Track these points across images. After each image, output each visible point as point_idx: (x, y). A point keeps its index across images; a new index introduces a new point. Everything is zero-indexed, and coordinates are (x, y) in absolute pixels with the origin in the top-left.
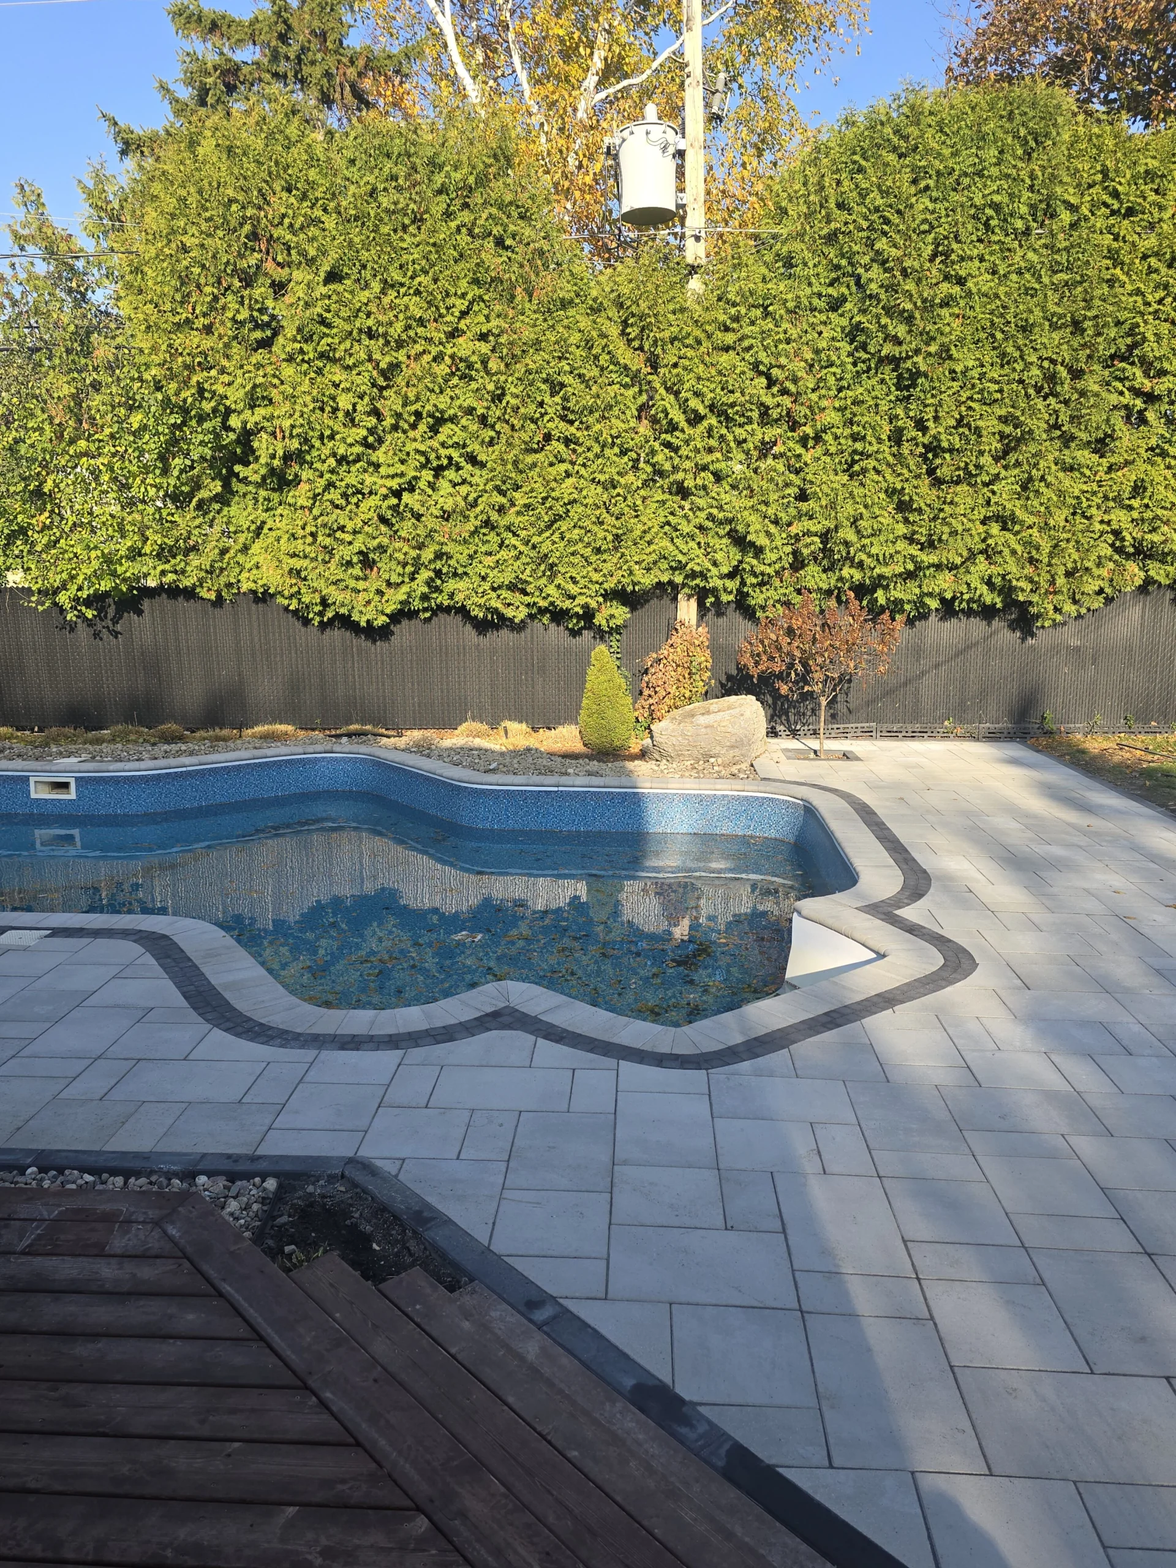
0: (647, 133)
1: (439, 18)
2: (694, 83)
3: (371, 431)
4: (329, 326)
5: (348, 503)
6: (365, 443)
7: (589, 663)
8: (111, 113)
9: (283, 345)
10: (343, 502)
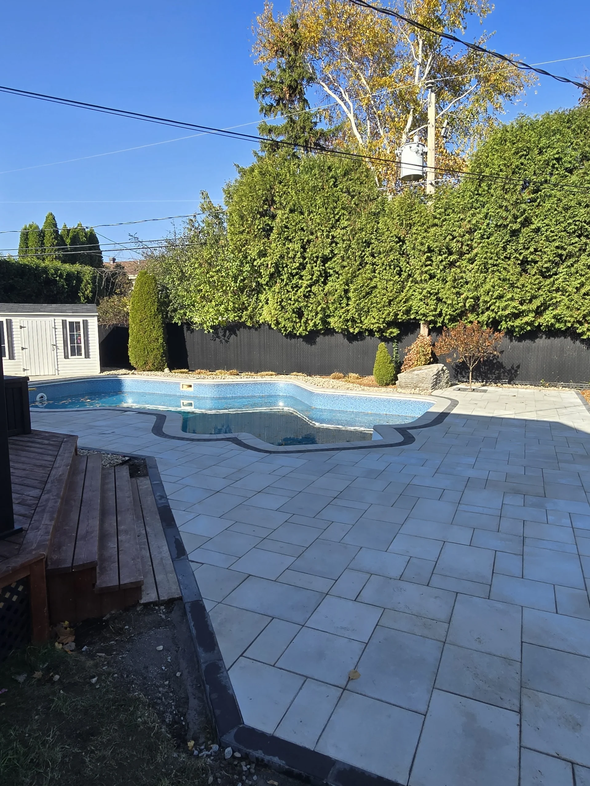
0: (411, 147)
1: (349, 115)
2: (431, 126)
3: (300, 264)
4: (288, 228)
5: (293, 290)
6: (298, 268)
7: (377, 350)
8: (237, 163)
9: (273, 236)
10: (291, 290)
